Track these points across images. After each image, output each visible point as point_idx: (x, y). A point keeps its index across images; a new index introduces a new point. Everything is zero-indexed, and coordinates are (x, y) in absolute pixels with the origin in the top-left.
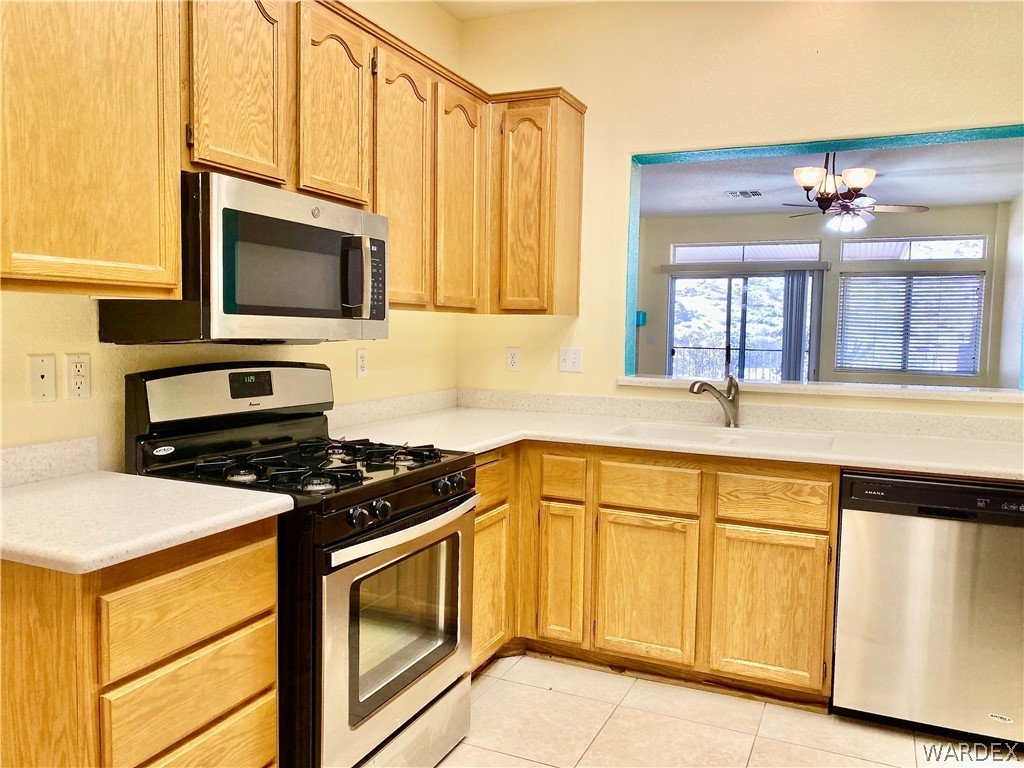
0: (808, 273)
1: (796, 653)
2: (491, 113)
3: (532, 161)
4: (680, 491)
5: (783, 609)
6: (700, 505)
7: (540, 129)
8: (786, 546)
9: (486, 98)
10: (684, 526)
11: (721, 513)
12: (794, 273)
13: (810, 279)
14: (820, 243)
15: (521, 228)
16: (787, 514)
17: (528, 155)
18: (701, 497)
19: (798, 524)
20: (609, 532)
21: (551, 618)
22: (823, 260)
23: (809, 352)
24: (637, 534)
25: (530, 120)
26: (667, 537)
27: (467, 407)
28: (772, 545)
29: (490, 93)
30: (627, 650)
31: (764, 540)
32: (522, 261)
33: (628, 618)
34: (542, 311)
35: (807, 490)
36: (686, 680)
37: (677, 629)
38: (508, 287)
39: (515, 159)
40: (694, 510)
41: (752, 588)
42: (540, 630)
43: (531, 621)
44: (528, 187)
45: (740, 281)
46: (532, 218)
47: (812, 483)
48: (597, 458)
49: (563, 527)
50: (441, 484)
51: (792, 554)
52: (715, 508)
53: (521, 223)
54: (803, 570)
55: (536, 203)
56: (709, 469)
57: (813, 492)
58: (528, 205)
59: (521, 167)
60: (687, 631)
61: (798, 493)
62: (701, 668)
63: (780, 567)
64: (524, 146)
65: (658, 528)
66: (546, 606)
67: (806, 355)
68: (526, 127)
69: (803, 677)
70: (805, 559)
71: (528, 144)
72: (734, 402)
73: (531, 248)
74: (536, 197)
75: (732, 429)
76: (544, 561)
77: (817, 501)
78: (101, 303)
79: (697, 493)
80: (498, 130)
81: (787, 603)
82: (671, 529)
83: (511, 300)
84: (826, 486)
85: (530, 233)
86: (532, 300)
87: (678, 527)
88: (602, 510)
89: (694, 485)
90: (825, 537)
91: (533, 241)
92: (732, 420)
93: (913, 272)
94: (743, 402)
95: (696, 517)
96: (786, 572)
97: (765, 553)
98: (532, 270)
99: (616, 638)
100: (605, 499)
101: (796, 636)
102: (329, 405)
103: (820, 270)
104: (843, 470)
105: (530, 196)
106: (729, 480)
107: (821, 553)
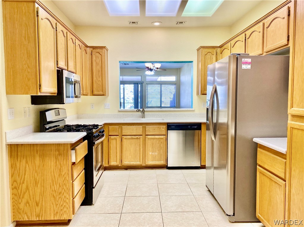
0: (139, 84)
1: (161, 158)
2: (89, 50)
3: (99, 62)
4: (139, 130)
5: (158, 150)
6: (143, 133)
7: (101, 55)
8: (158, 138)
9: (87, 46)
10: (140, 137)
11: (147, 134)
12: (136, 84)
13: (139, 85)
14: (141, 76)
15: (97, 77)
16: (158, 133)
17: (99, 60)
18: (143, 131)
19: (160, 134)
20: (124, 140)
21: (112, 161)
22: (142, 81)
23: (140, 103)
24: (130, 140)
25: (98, 53)
26: (136, 140)
27: (81, 118)
28: (156, 139)
29: (88, 46)
30: (129, 164)
31: (155, 138)
32: (98, 84)
33: (129, 158)
34: (103, 95)
35: (162, 128)
36: (140, 169)
37: (139, 158)
38: (94, 90)
39: (95, 61)
40: (141, 134)
41: (153, 147)
42: (110, 164)
43: (107, 162)
44: (99, 67)
45: (123, 85)
46: (100, 74)
47: (163, 126)
48: (121, 126)
49: (114, 141)
50: (102, 131)
51: (160, 140)
52: (145, 133)
53: (97, 75)
54: (161, 143)
55: (101, 71)
56: (144, 126)
57: (163, 128)
58: (99, 71)
59: (97, 63)
60: (141, 158)
61: (160, 128)
62: (144, 165)
63: (158, 143)
64: (97, 58)
65: (134, 138)
66: (111, 158)
67: (139, 104)
68: (98, 54)
69: (162, 163)
70: (162, 140)
71: (98, 58)
72: (144, 113)
73: (100, 81)
74: (101, 70)
75: (144, 119)
76: (110, 148)
77: (163, 129)
78: (31, 96)
79: (142, 130)
80: (90, 54)
81: (159, 149)
82: (137, 138)
83: (95, 93)
84: (165, 127)
85: (100, 78)
86: (101, 93)
87: (139, 138)
88: (123, 136)
89: (141, 129)
90: (165, 136)
91: (100, 79)
92: (143, 117)
93: (161, 83)
94: (145, 113)
95: (142, 135)
96: (159, 143)
97: (155, 140)
98: (101, 86)
99: (126, 163)
100: (123, 134)
101: (161, 155)
102: (66, 117)
103: (142, 83)
104: (168, 123)
105: (99, 70)
106: (148, 128)
107: (165, 139)
